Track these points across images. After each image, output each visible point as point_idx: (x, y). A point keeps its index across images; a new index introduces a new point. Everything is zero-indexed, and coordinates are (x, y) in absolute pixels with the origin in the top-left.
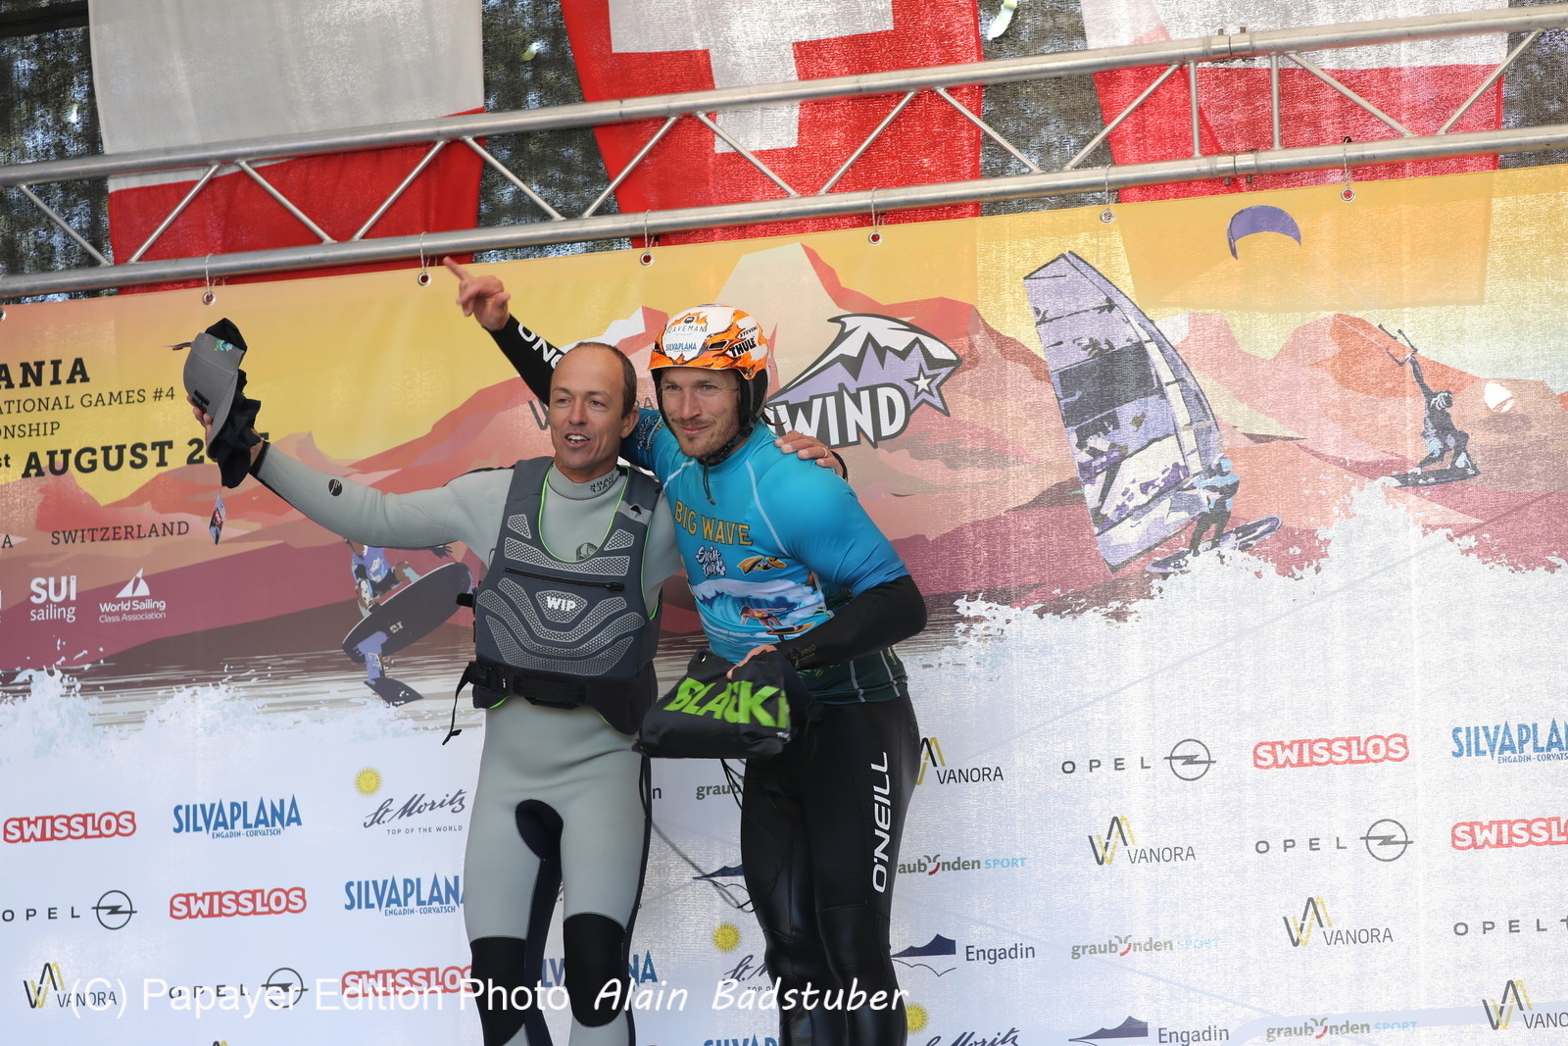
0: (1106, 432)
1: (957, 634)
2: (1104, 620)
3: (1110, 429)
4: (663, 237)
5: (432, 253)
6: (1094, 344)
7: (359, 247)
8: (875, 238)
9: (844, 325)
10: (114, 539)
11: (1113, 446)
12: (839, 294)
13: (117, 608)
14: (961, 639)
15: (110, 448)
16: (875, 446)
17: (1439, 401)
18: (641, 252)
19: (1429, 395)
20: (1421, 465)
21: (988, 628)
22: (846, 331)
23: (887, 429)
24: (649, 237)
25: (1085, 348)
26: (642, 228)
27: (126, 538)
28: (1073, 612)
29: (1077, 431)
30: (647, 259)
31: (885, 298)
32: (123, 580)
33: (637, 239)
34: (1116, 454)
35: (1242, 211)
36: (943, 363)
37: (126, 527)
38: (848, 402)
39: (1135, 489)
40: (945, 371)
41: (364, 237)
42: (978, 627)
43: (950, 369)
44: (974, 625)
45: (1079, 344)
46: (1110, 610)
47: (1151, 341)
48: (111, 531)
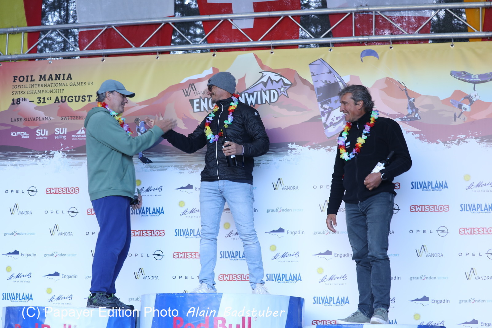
0: (328, 104)
1: (288, 152)
2: (326, 151)
3: (329, 103)
4: (218, 50)
5: (160, 51)
6: (326, 81)
7: (141, 49)
8: (272, 53)
9: (263, 74)
10: (77, 119)
11: (330, 108)
12: (262, 66)
13: (76, 136)
14: (289, 154)
15: (76, 96)
16: (269, 104)
17: (411, 100)
18: (212, 53)
19: (409, 98)
20: (406, 116)
21: (296, 151)
22: (264, 75)
23: (273, 101)
24: (215, 50)
25: (324, 83)
26: (213, 47)
27: (80, 119)
28: (318, 148)
29: (321, 103)
30: (214, 55)
31: (274, 68)
32: (78, 129)
33: (212, 50)
34: (330, 109)
35: (364, 51)
36: (288, 85)
37: (80, 116)
38: (263, 93)
39: (335, 118)
40: (288, 87)
41: (143, 46)
42: (294, 151)
43: (289, 86)
44: (293, 151)
45: (322, 82)
46: (327, 148)
47: (340, 81)
48: (76, 117)
